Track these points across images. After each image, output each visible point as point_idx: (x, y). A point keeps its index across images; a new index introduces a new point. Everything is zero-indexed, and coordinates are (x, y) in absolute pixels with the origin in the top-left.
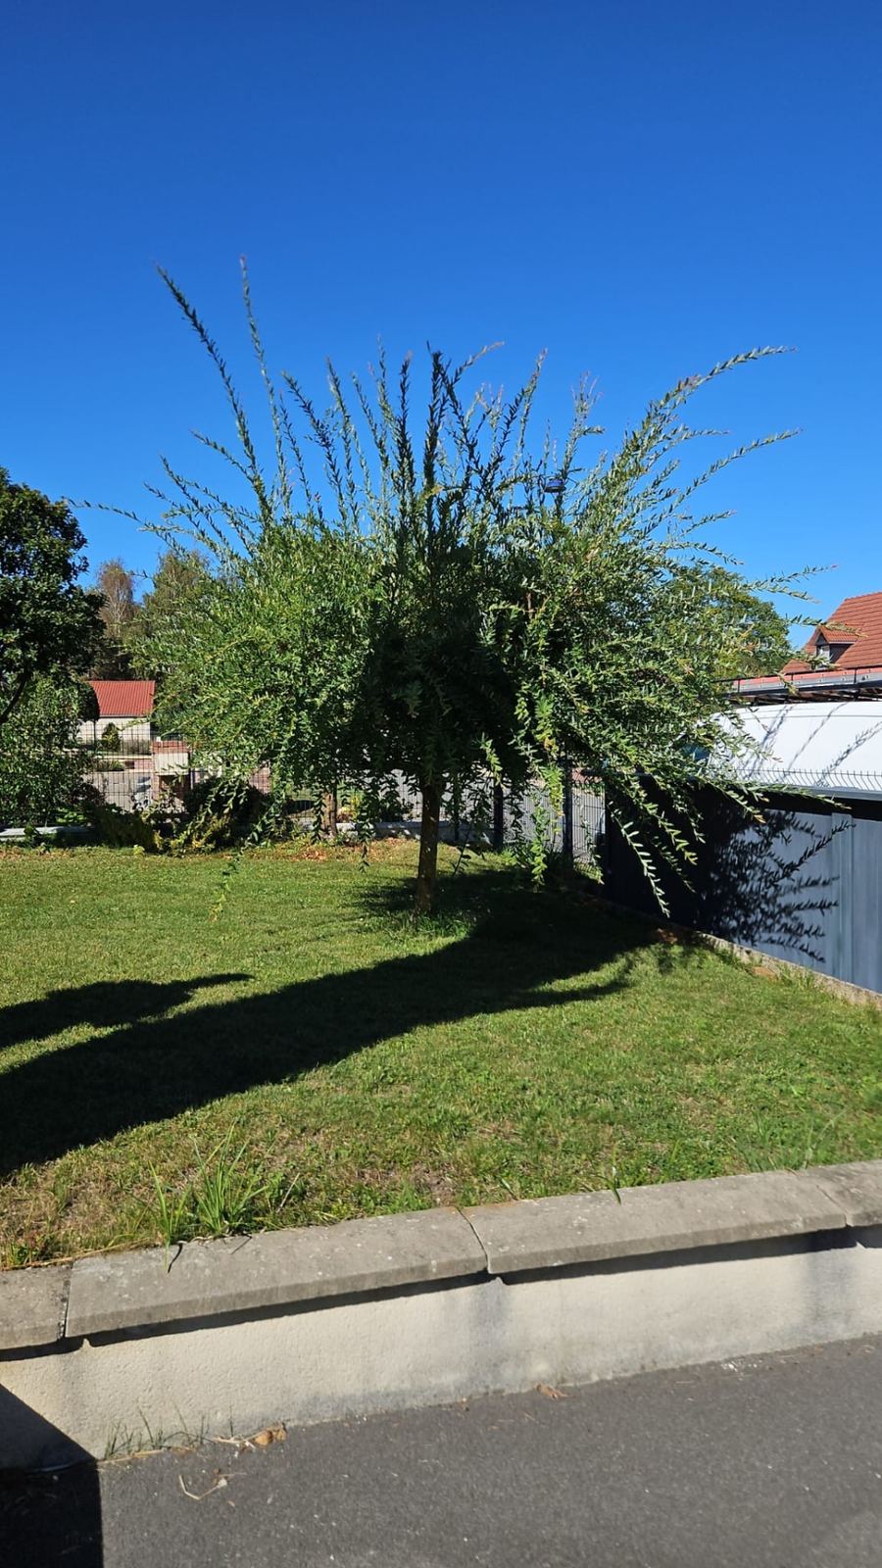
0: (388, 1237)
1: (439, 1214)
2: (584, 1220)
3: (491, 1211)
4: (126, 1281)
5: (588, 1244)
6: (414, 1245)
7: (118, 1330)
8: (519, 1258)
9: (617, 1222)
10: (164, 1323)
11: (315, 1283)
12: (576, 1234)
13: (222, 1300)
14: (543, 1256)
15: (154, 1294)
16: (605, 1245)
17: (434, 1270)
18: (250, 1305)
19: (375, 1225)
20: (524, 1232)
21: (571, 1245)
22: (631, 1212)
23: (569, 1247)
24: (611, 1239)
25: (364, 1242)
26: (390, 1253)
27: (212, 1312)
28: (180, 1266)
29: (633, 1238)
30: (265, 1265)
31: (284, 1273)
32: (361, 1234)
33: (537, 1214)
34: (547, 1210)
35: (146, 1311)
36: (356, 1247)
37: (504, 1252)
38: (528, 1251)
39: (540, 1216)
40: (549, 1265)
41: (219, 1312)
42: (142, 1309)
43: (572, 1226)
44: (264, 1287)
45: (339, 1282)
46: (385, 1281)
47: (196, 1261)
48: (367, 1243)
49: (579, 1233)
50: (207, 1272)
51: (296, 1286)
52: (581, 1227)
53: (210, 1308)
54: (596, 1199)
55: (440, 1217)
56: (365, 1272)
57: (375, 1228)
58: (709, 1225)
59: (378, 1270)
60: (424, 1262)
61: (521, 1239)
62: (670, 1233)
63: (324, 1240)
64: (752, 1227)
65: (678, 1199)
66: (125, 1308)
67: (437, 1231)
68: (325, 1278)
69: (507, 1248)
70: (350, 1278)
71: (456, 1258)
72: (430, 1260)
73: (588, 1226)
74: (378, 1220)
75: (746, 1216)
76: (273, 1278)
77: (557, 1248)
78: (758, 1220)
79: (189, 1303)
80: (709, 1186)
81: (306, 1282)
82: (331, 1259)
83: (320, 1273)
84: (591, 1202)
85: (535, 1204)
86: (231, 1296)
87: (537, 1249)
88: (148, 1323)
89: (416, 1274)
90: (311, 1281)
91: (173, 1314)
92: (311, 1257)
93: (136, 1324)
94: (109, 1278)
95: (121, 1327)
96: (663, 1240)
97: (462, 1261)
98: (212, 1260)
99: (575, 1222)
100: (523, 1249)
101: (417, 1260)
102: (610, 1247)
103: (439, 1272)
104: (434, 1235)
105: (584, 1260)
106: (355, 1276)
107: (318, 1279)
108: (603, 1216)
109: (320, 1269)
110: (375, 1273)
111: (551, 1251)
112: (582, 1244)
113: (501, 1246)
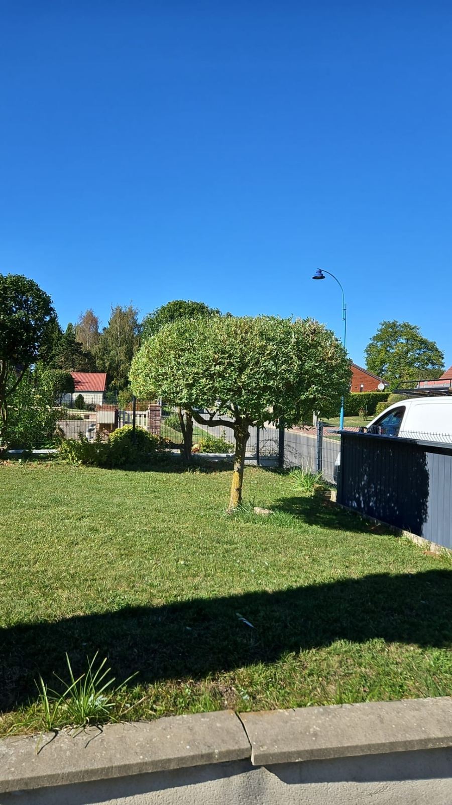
0: (188, 731)
1: (222, 715)
2: (318, 729)
3: (257, 718)
4: (14, 758)
5: (319, 747)
6: (204, 738)
7: (6, 793)
8: (273, 755)
9: (340, 731)
10: (36, 789)
11: (137, 764)
12: (312, 740)
13: (76, 774)
14: (289, 754)
15: (31, 768)
16: (331, 748)
17: (217, 756)
18: (94, 779)
19: (181, 722)
20: (277, 736)
21: (308, 748)
22: (349, 724)
23: (307, 749)
24: (335, 744)
25: (172, 734)
26: (189, 743)
27: (68, 782)
28: (51, 748)
29: (349, 744)
30: (106, 750)
31: (118, 756)
32: (171, 728)
33: (287, 722)
34: (293, 719)
35: (24, 781)
36: (167, 738)
37: (264, 751)
38: (279, 751)
39: (288, 724)
40: (293, 761)
41: (73, 782)
42: (22, 779)
43: (309, 733)
44: (103, 766)
45: (155, 763)
46: (184, 764)
47: (62, 745)
48: (174, 735)
49: (314, 739)
50: (68, 753)
51: (125, 766)
52: (315, 734)
53: (67, 780)
54: (327, 713)
55: (223, 717)
56: (171, 757)
57: (181, 725)
58: (400, 738)
59: (179, 756)
60: (211, 751)
61: (275, 741)
62: (374, 742)
63: (147, 731)
64: (429, 740)
65: (379, 716)
66: (10, 778)
67: (220, 728)
68: (145, 761)
69: (265, 748)
70: (161, 761)
71: (231, 748)
72: (214, 749)
73: (319, 734)
74: (183, 717)
75: (425, 732)
76: (110, 760)
77: (298, 749)
78: (433, 736)
79: (53, 776)
80: (401, 706)
81: (131, 763)
82: (150, 747)
83: (141, 757)
84: (322, 714)
85: (287, 714)
86: (81, 772)
87: (285, 749)
88: (26, 789)
89: (205, 759)
90: (135, 762)
91: (42, 783)
92: (136, 744)
93: (17, 789)
94: (4, 755)
95: (7, 791)
96: (369, 747)
97: (235, 750)
98: (73, 745)
99: (312, 730)
100: (276, 749)
101: (205, 749)
102: (334, 751)
103: (220, 758)
104: (218, 731)
105: (317, 758)
106: (163, 760)
107: (139, 761)
108: (330, 726)
109: (141, 754)
110: (179, 758)
111: (295, 752)
112: (315, 748)
113: (262, 746)
